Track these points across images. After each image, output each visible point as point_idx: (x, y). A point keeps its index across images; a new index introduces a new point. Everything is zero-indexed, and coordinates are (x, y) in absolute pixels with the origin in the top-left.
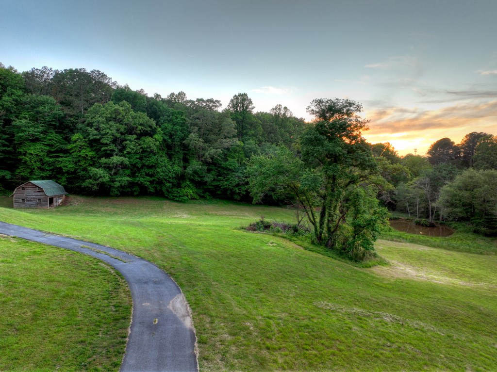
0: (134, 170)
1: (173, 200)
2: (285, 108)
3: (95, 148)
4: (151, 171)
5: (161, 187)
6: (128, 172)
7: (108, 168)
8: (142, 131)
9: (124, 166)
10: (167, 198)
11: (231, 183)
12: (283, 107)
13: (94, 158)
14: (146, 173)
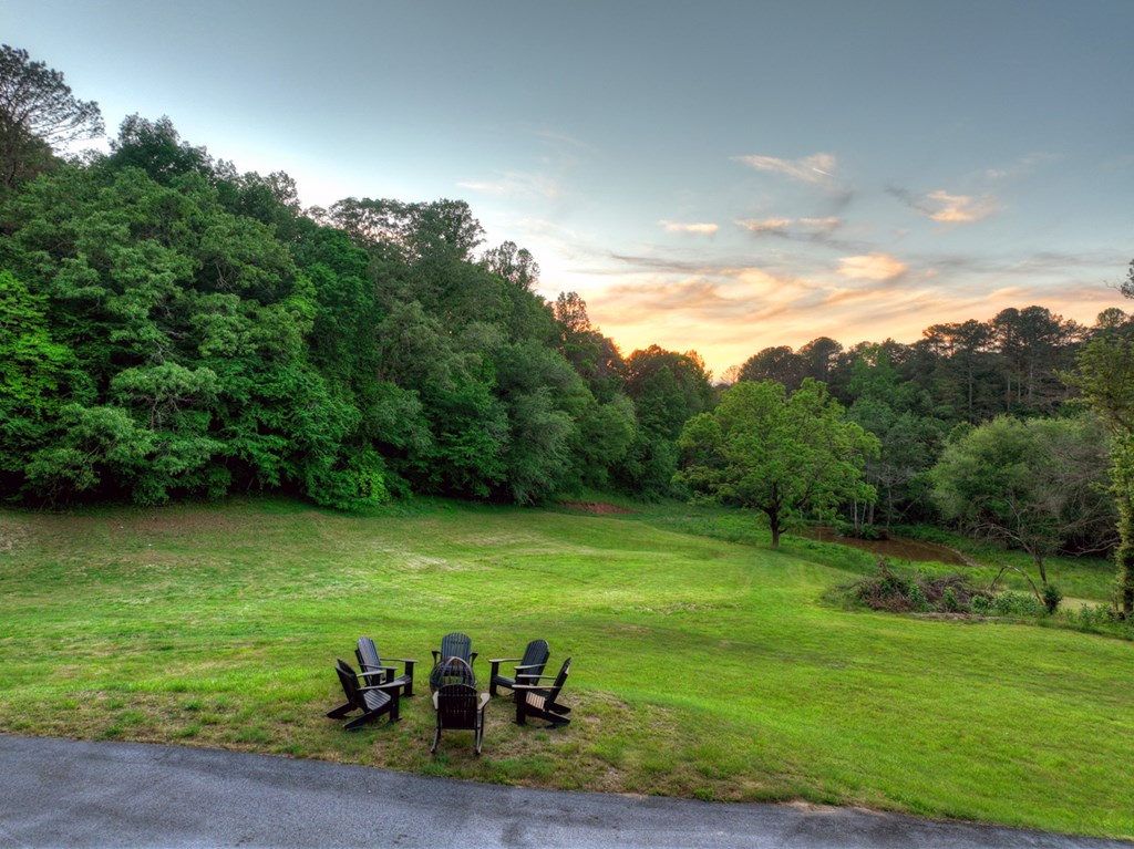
0: (223, 413)
1: (332, 508)
2: (524, 253)
3: (71, 331)
4: (274, 418)
5: (301, 469)
6: (204, 420)
7: (139, 405)
8: (256, 282)
9: (190, 401)
10: (312, 503)
11: (480, 450)
12: (519, 248)
13: (68, 366)
14: (260, 422)
